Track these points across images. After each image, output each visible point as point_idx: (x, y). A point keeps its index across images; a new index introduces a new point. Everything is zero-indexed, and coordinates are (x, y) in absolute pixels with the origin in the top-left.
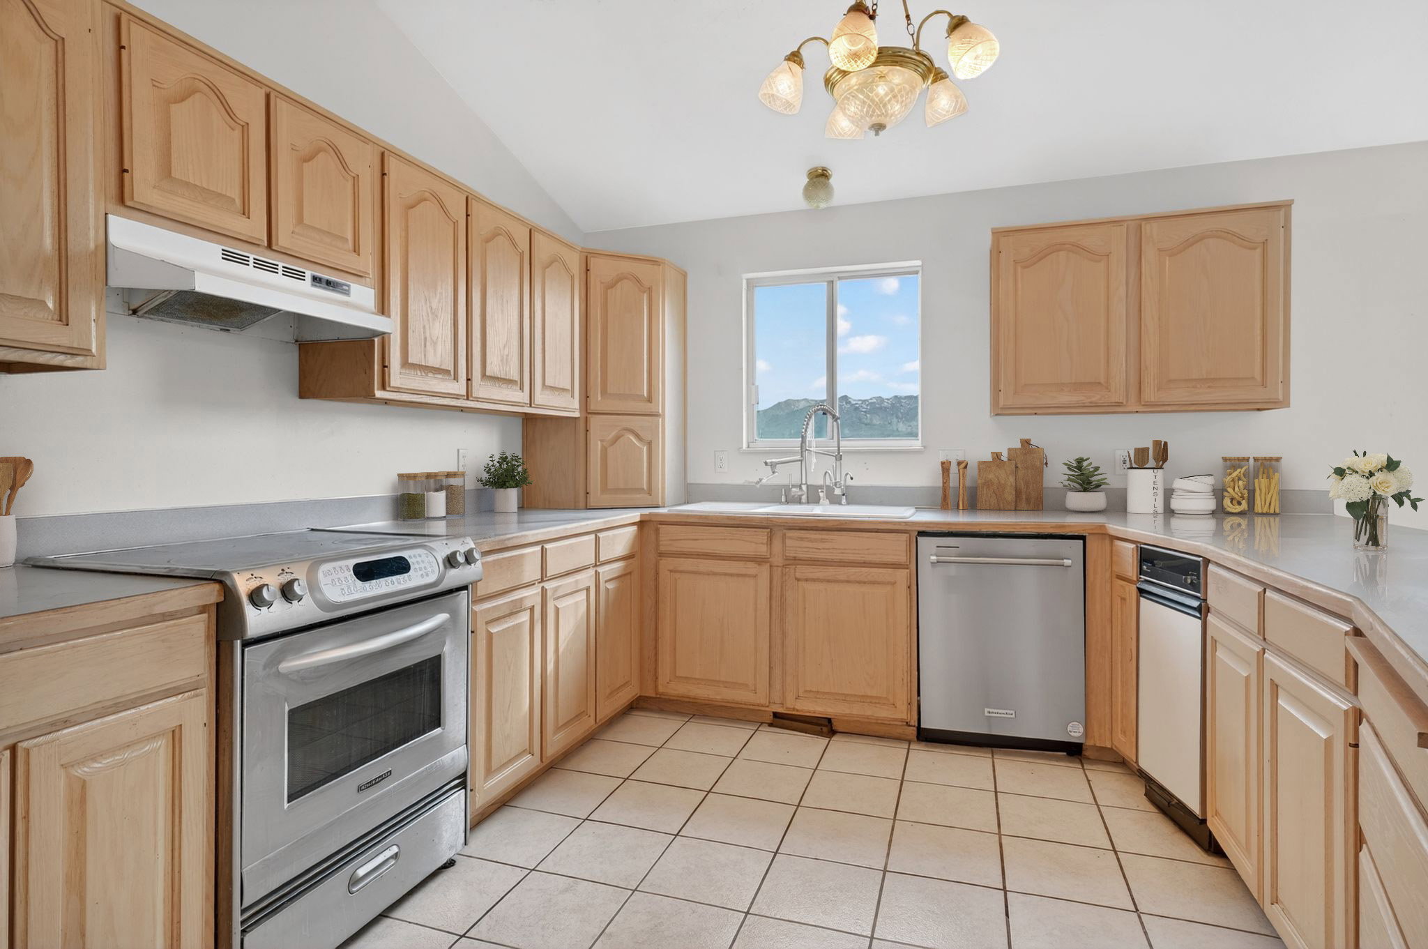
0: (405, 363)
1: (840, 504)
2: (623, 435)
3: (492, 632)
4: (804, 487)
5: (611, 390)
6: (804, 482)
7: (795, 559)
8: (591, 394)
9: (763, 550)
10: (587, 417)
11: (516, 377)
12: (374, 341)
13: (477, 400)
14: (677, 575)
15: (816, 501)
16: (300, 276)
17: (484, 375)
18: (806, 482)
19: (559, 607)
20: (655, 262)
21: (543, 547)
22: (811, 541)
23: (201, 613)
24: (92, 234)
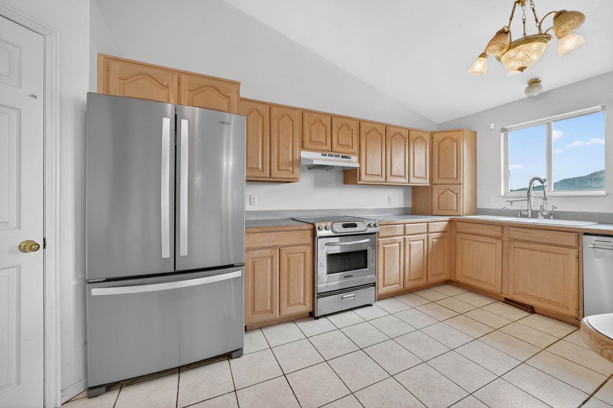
0: (366, 174)
1: (550, 219)
2: (446, 191)
3: (385, 247)
4: (530, 211)
5: (441, 176)
6: (529, 209)
7: (514, 239)
8: (434, 178)
9: (499, 234)
10: (432, 186)
11: (403, 175)
12: (357, 169)
13: (389, 182)
14: (463, 240)
15: (537, 217)
16: (338, 156)
17: (391, 175)
18: (531, 208)
19: (411, 243)
20: (460, 131)
21: (404, 225)
22: (522, 232)
23: (310, 230)
24: (298, 155)
